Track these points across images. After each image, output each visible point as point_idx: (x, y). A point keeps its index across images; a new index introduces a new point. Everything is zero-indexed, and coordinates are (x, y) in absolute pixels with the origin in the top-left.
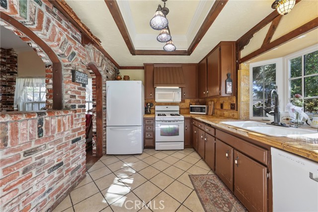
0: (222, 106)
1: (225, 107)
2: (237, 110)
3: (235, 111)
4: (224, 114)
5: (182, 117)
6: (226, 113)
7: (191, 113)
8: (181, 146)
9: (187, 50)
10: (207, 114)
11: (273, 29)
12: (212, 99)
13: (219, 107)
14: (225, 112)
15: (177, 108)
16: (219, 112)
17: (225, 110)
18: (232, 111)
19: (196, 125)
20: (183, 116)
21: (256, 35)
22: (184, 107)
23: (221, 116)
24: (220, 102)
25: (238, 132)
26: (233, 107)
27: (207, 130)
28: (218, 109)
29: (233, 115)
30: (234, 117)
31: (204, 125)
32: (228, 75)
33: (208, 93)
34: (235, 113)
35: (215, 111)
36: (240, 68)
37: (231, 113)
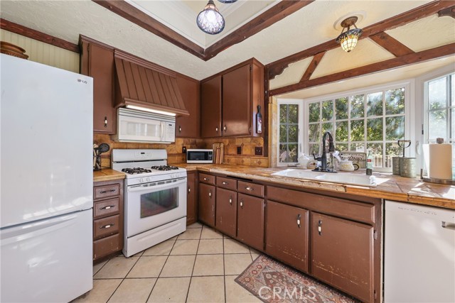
0: (239, 150)
1: (245, 151)
2: (266, 155)
3: (262, 157)
4: (243, 161)
5: (182, 172)
6: (247, 160)
7: (188, 162)
8: (181, 225)
9: (205, 48)
10: (214, 163)
11: (314, 65)
12: (220, 140)
13: (234, 152)
14: (244, 159)
15: (163, 154)
16: (233, 159)
17: (246, 155)
18: (257, 157)
19: (210, 182)
20: (185, 170)
21: (291, 66)
22: (175, 152)
23: (238, 165)
24: (236, 144)
25: (323, 187)
26: (258, 152)
27: (248, 189)
28: (231, 155)
29: (260, 163)
30: (261, 165)
31: (235, 181)
32: (258, 107)
33: (225, 131)
34: (262, 160)
35: (226, 158)
36: (270, 101)
37: (256, 160)
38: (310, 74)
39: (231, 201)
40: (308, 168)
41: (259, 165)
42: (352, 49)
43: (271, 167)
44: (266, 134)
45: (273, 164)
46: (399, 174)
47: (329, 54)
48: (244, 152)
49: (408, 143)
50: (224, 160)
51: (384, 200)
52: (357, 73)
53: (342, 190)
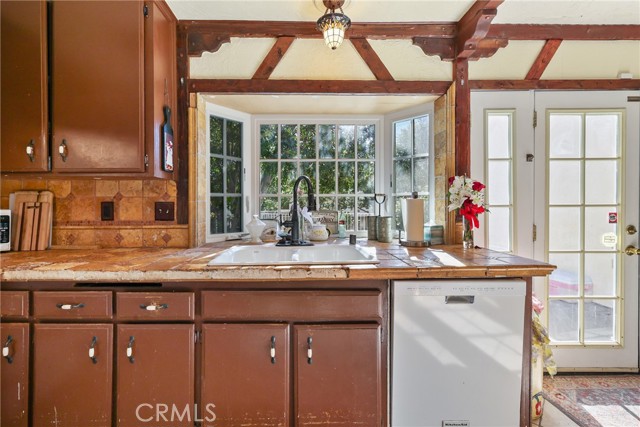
0: (108, 211)
1: (127, 212)
3: (173, 225)
4: (120, 238)
6: (130, 235)
10: (16, 250)
11: (276, 55)
12: (39, 182)
13: (93, 214)
14: (123, 233)
16: (87, 235)
17: (126, 223)
18: (160, 226)
23: (104, 247)
24: (98, 195)
25: (314, 276)
26: (163, 213)
27: (151, 308)
28: (80, 223)
29: (167, 238)
30: (170, 243)
31: (107, 295)
32: (165, 109)
33: (64, 157)
34: (172, 232)
35: (63, 233)
36: (192, 103)
37: (157, 232)
38: (271, 70)
39: (92, 353)
40: (264, 240)
41: (166, 244)
42: (337, 45)
43: (194, 246)
44: (182, 173)
45: (199, 239)
46: (376, 239)
47: (299, 45)
48: (122, 214)
49: (382, 198)
50: (55, 239)
51: (392, 281)
52: (336, 88)
53: (342, 275)
